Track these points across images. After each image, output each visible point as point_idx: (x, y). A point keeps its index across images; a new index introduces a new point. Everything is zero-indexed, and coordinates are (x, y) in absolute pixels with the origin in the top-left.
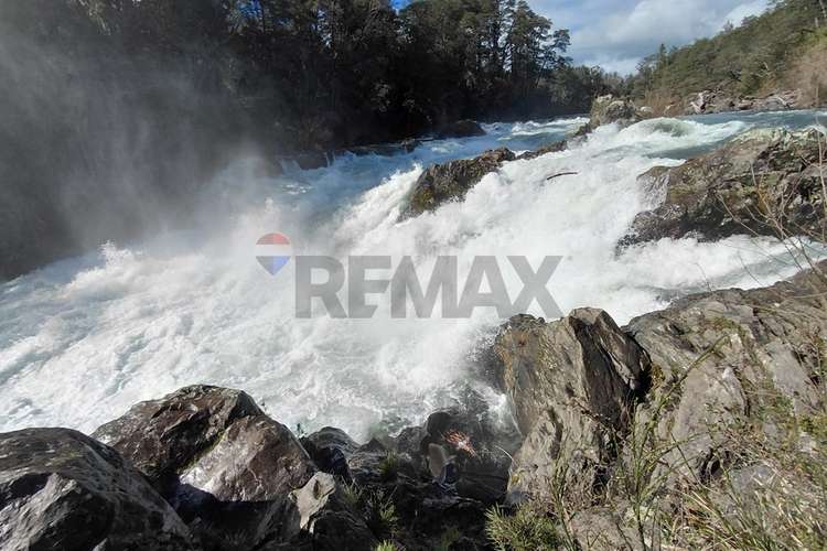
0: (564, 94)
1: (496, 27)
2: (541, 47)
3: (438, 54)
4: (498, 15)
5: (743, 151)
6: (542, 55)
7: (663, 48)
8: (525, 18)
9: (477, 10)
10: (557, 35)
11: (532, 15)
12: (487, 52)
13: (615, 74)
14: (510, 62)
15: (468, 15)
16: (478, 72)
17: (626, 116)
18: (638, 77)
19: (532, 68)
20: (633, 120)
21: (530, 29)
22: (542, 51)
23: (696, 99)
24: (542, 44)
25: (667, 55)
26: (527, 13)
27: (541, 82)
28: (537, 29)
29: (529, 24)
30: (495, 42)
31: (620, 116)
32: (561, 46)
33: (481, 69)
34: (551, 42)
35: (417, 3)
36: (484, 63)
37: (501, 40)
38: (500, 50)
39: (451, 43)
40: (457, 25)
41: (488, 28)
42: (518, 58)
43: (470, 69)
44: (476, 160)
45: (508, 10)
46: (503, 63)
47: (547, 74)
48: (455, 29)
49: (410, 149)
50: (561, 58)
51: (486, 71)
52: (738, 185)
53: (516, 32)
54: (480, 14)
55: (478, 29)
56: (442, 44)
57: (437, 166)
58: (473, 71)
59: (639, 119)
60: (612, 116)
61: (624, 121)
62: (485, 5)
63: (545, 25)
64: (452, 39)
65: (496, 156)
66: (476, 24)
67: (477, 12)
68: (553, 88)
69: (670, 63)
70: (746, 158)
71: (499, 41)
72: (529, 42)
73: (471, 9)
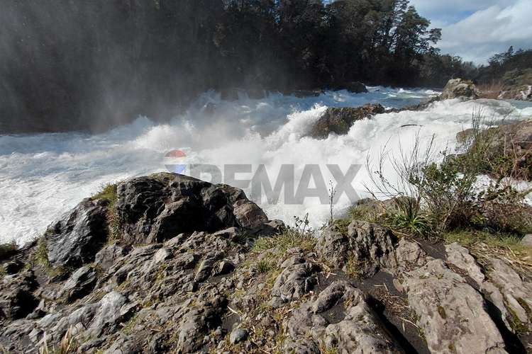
0: (430, 73)
1: (390, 21)
2: (419, 39)
3: (347, 35)
4: (393, 14)
5: (525, 128)
6: (419, 44)
7: (511, 49)
8: (411, 18)
9: (378, 9)
10: (432, 31)
11: (417, 16)
12: (380, 38)
13: (471, 63)
14: (394, 46)
15: (371, 13)
16: (372, 51)
17: (467, 94)
18: (488, 67)
19: (410, 53)
20: (471, 98)
21: (414, 25)
22: (419, 42)
23: (526, 89)
24: (421, 36)
25: (513, 54)
26: (414, 15)
27: (415, 62)
28: (419, 26)
29: (414, 22)
30: (387, 32)
31: (463, 94)
32: (434, 40)
33: (374, 49)
34: (427, 36)
35: (339, 2)
36: (376, 45)
37: (392, 31)
38: (389, 37)
39: (356, 29)
40: (363, 17)
41: (384, 22)
42: (401, 44)
43: (366, 48)
44: (359, 109)
45: (400, 11)
46: (390, 46)
47: (420, 57)
48: (361, 20)
49: (317, 95)
50: (432, 48)
51: (377, 50)
52: (519, 148)
53: (403, 27)
54: (380, 12)
55: (377, 22)
56: (350, 30)
57: (333, 109)
58: (368, 50)
59: (477, 97)
60: (457, 93)
61: (465, 98)
62: (385, 7)
63: (425, 23)
64: (358, 27)
65: (372, 108)
66: (376, 18)
67: (378, 11)
68: (422, 67)
69: (514, 61)
70: (527, 132)
71: (390, 31)
72: (411, 34)
73: (374, 9)
